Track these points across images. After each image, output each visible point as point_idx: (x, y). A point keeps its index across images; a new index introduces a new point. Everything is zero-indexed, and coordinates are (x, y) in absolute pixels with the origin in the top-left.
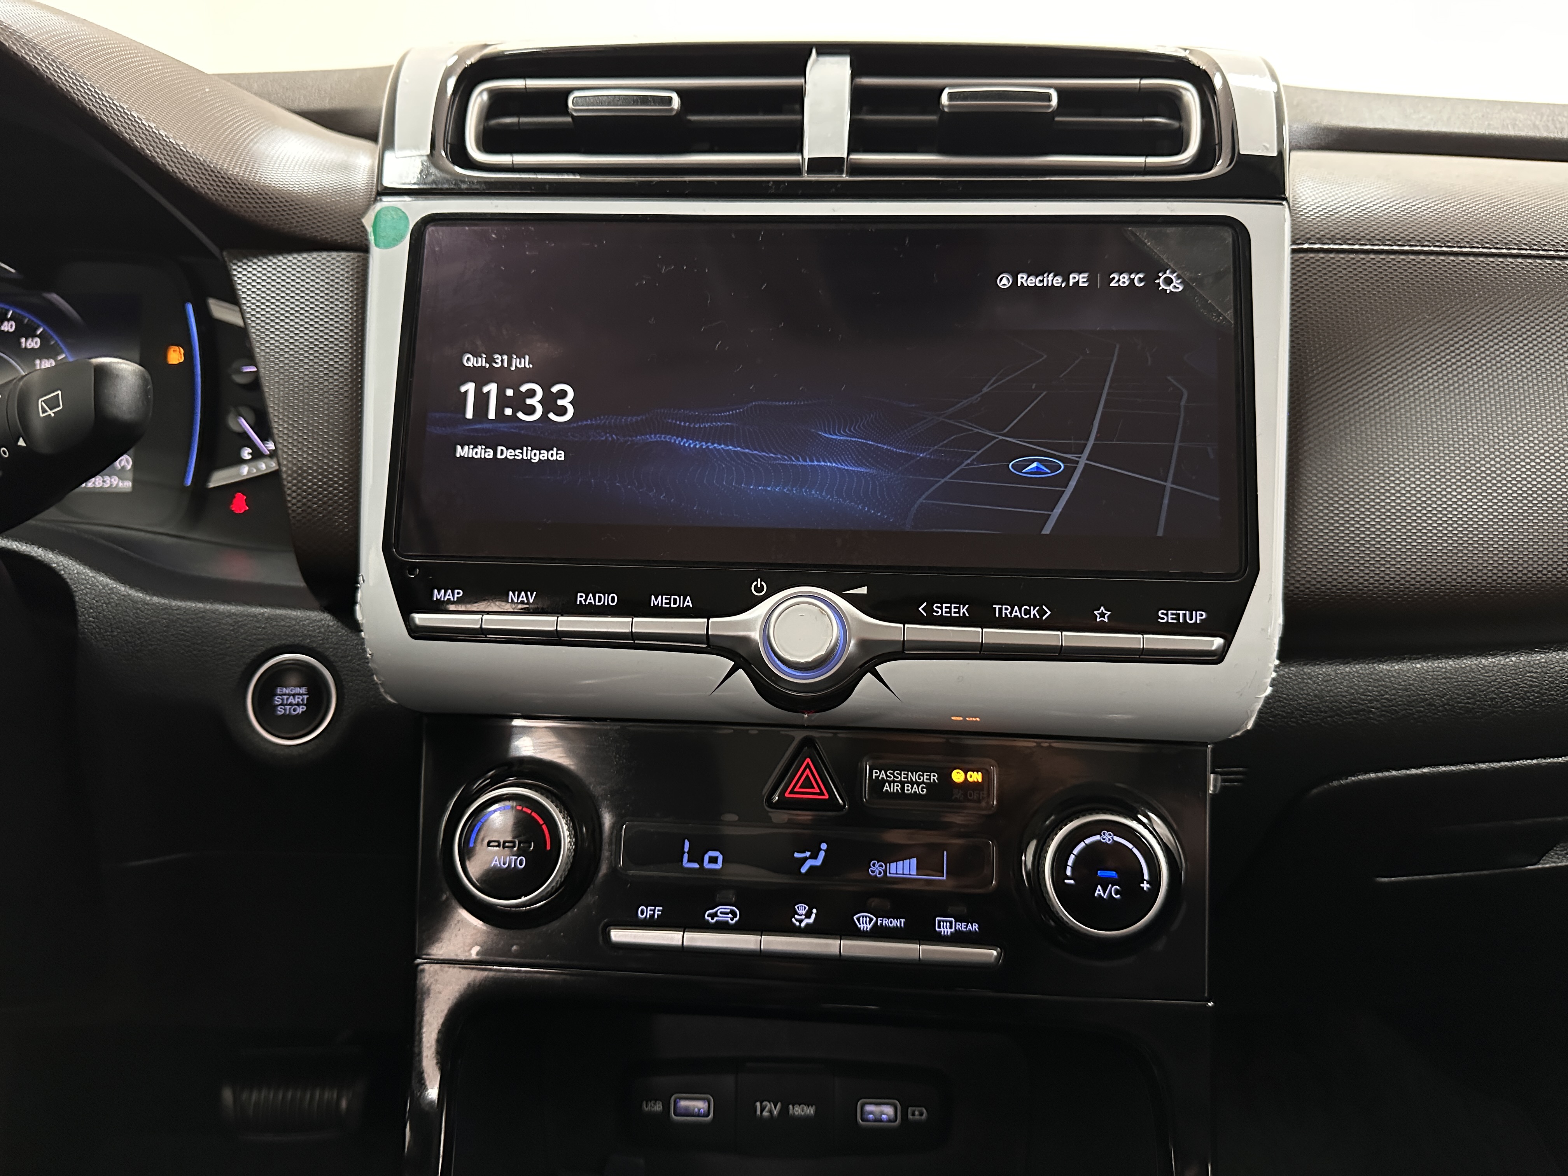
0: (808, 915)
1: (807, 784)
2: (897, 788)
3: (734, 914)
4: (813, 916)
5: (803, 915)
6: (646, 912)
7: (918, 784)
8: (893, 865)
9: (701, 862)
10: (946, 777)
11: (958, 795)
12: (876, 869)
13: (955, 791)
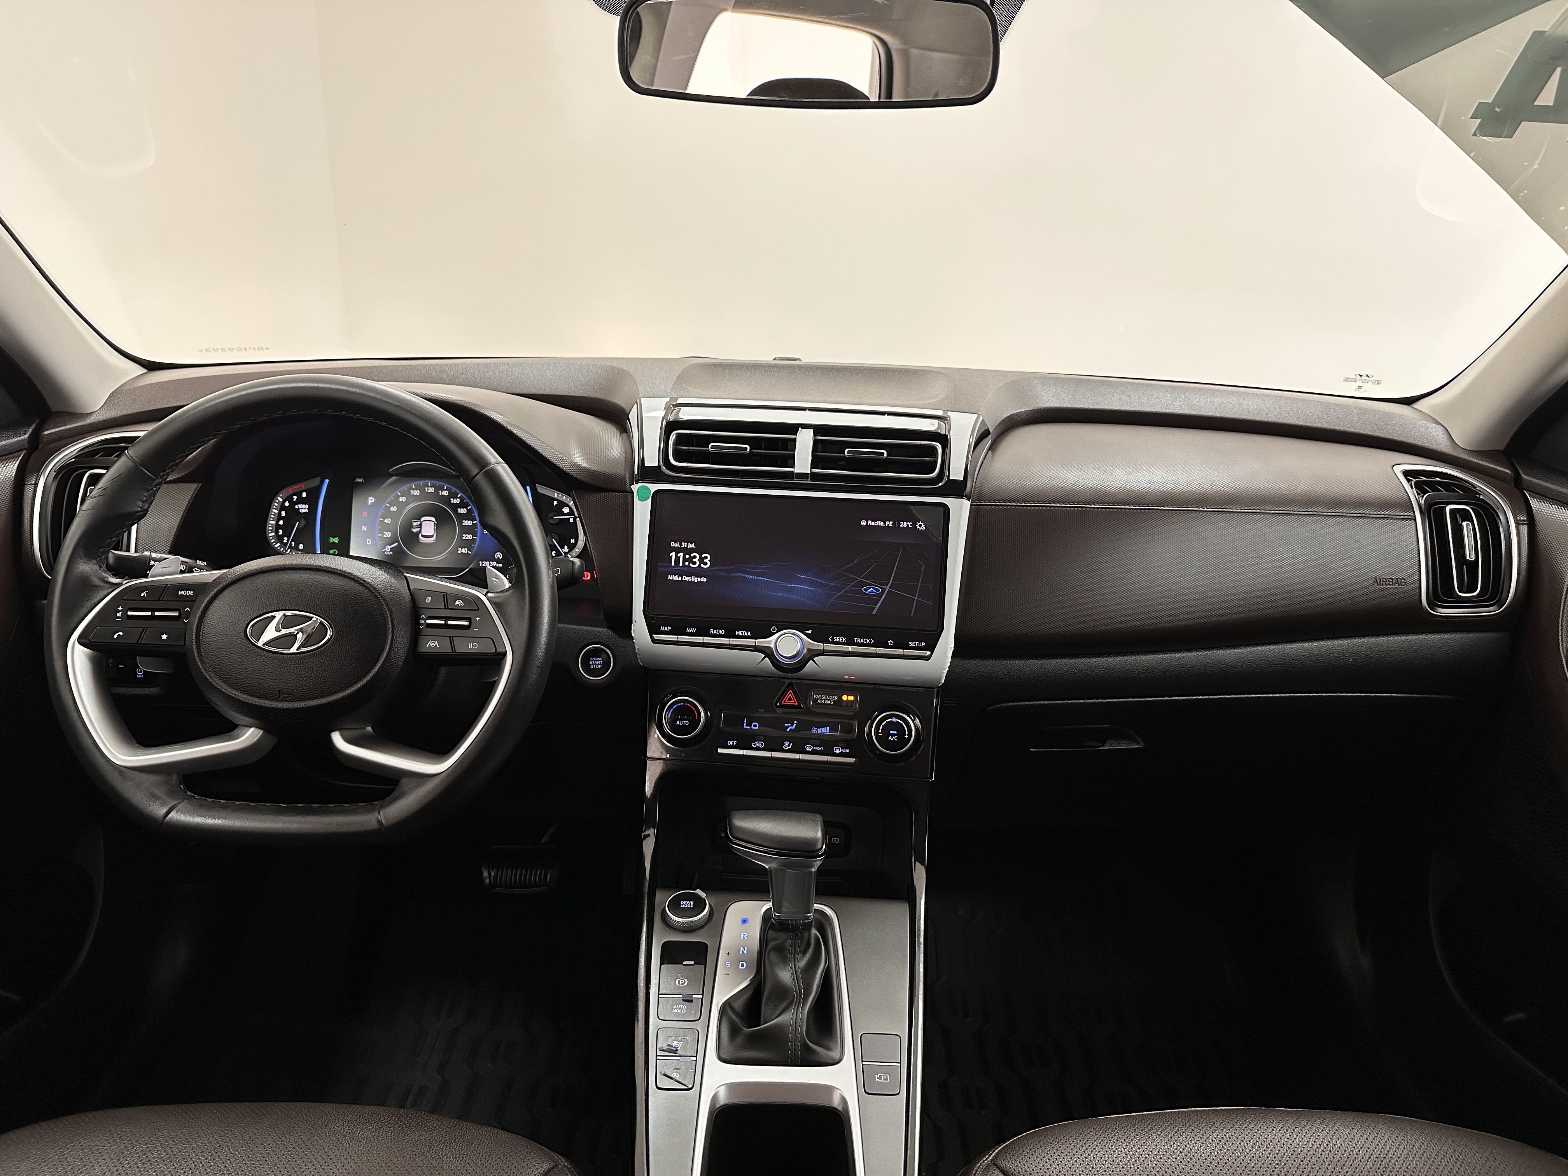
0: (789, 745)
1: (790, 699)
2: (823, 701)
3: (762, 745)
4: (791, 746)
5: (787, 745)
6: (730, 743)
7: (830, 700)
8: (821, 729)
9: (750, 726)
10: (840, 698)
11: (844, 704)
12: (814, 730)
13: (844, 703)
